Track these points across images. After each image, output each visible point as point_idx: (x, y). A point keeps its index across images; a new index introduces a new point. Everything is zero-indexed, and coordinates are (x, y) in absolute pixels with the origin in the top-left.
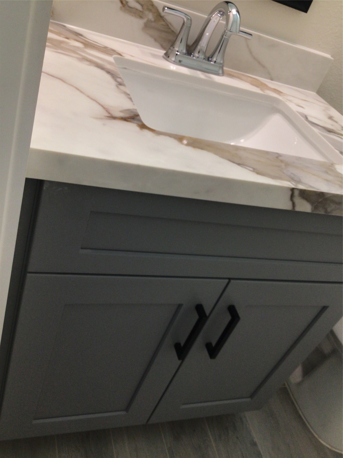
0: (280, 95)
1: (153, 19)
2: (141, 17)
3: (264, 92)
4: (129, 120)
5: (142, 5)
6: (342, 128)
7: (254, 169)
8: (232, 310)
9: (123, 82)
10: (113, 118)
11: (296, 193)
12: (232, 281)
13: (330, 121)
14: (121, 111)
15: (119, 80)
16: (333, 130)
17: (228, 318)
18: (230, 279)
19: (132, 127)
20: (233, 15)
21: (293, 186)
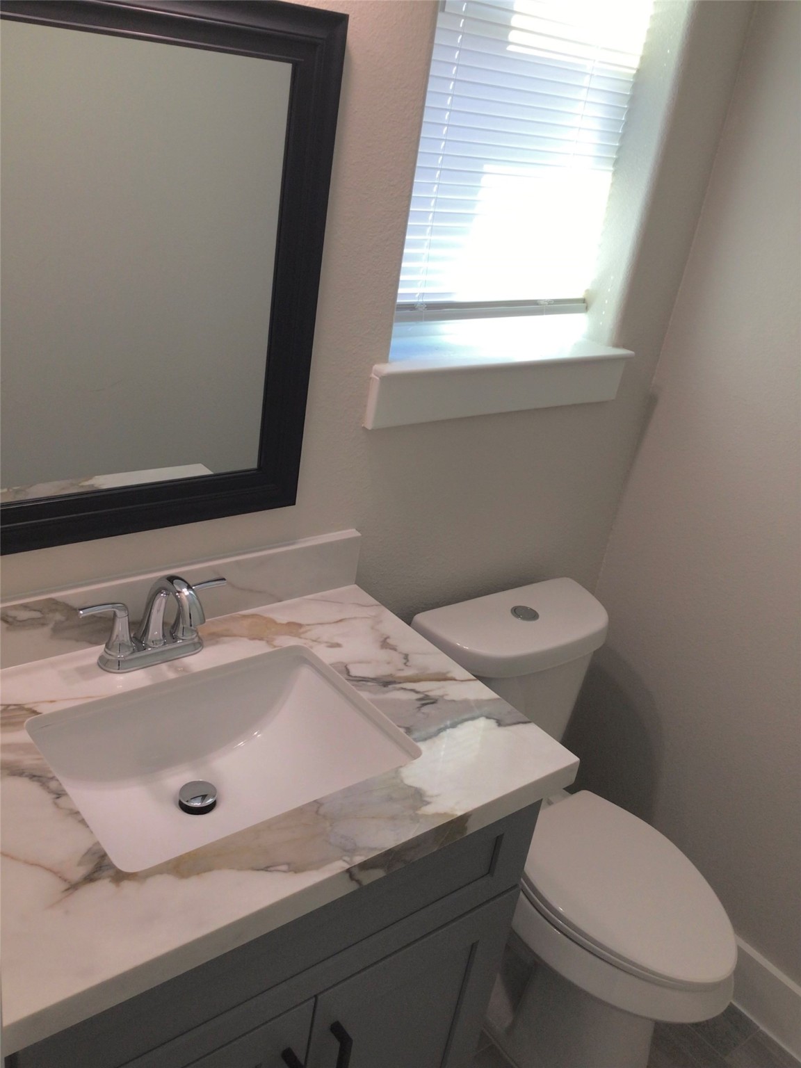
0: (298, 635)
1: (63, 618)
2: (43, 625)
3: (275, 647)
4: (96, 875)
5: (40, 611)
6: (404, 661)
7: (289, 864)
8: (337, 1030)
9: (60, 784)
10: (73, 887)
11: (355, 871)
12: (319, 997)
13: (384, 655)
14: (80, 864)
15: (53, 785)
16: (391, 675)
17: (336, 1045)
18: (316, 996)
19: (104, 887)
20: (187, 596)
21: (347, 866)
